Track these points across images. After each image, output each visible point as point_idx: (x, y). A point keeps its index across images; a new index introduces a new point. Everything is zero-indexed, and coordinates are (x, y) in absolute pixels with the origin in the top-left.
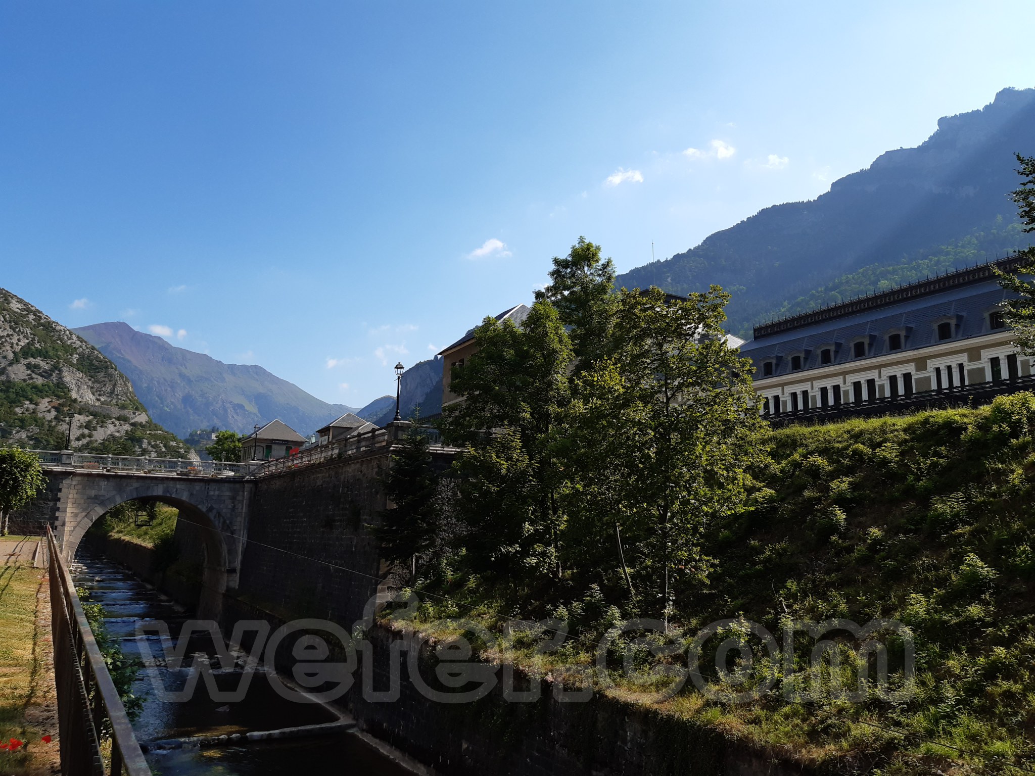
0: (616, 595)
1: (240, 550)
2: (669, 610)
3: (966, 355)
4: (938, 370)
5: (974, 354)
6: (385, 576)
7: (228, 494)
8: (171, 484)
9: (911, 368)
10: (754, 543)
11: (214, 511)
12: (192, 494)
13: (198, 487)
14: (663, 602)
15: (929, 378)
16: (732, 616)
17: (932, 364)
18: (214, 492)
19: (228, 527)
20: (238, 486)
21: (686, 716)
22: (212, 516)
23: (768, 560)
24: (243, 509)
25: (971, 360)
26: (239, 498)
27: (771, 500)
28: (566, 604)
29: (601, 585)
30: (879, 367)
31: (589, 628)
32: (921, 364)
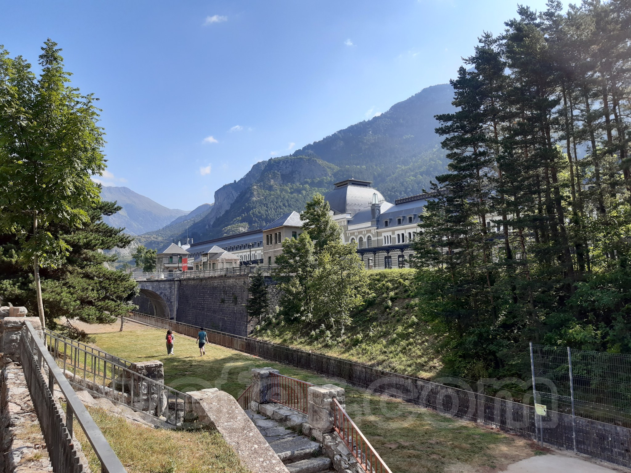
0: (329, 327)
1: (175, 310)
2: (343, 331)
6: (250, 321)
7: (168, 286)
8: (144, 283)
10: (368, 311)
11: (163, 294)
12: (153, 287)
13: (155, 284)
14: (341, 330)
16: (359, 333)
18: (162, 285)
19: (169, 300)
20: (172, 282)
21: (344, 358)
22: (162, 296)
23: (371, 316)
24: (175, 292)
26: (173, 288)
27: (374, 297)
28: (315, 330)
29: (325, 324)
31: (321, 337)
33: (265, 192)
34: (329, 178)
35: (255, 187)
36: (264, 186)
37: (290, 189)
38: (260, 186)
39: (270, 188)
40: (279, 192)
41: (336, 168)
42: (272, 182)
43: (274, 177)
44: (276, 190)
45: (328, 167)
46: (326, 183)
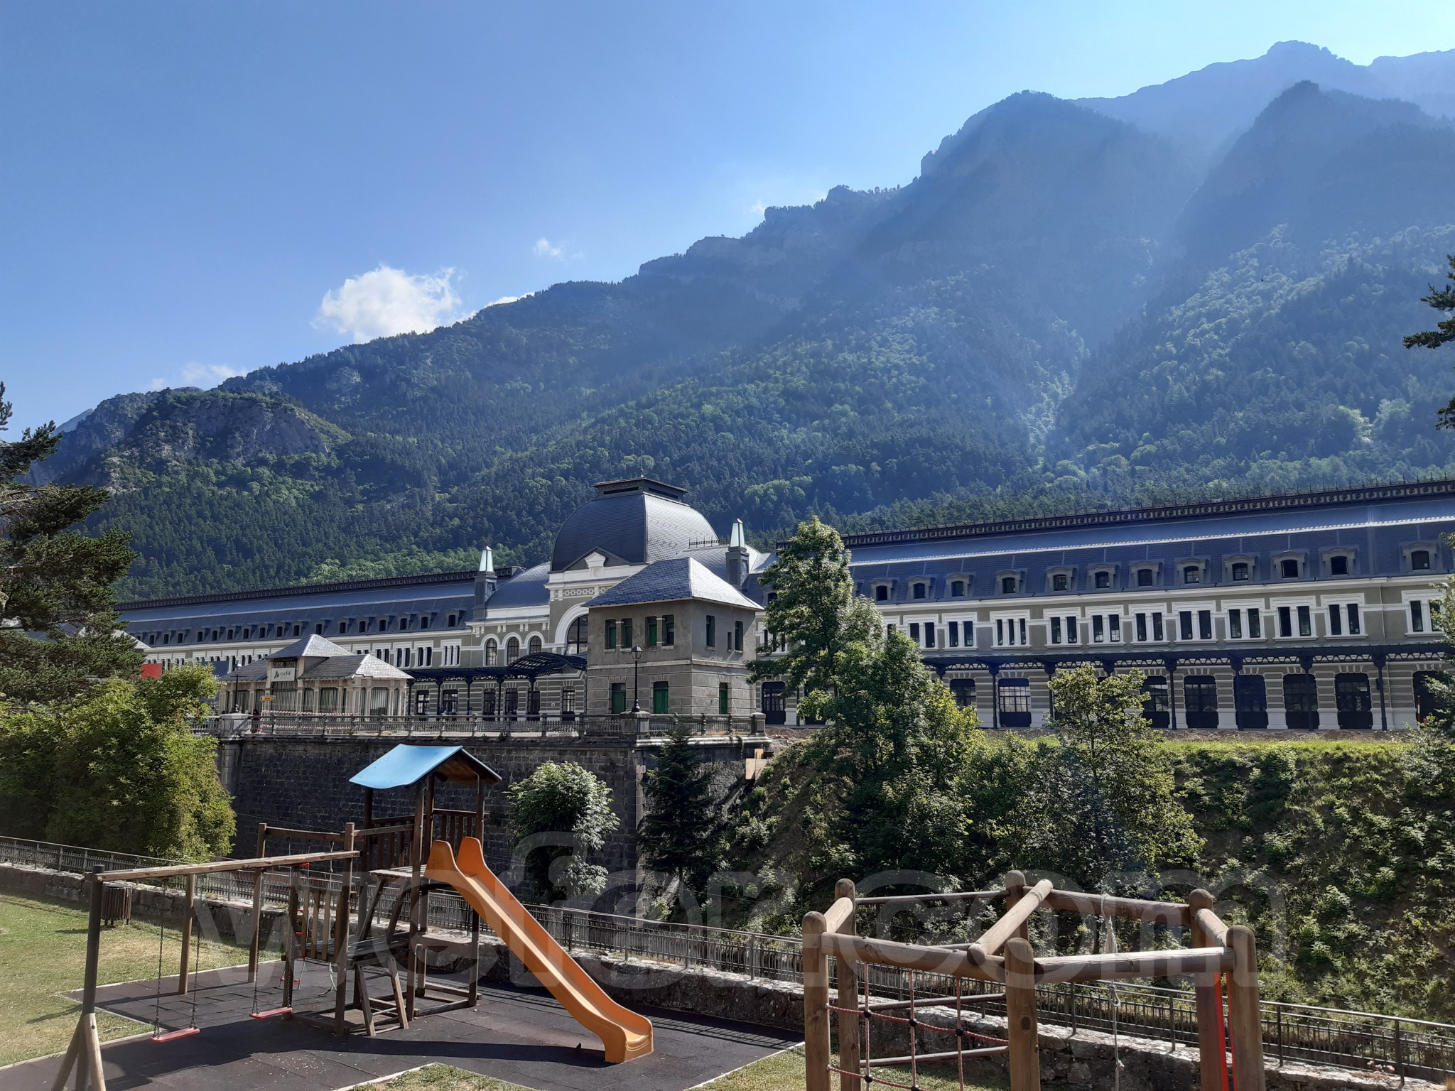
3: (1028, 611)
4: (1000, 622)
5: (1037, 611)
9: (973, 617)
15: (991, 629)
17: (994, 616)
25: (1033, 617)
30: (940, 611)
32: (984, 614)
33: (144, 475)
34: (324, 458)
35: (115, 459)
36: (142, 460)
37: (217, 473)
38: (130, 457)
39: (160, 466)
40: (183, 478)
41: (344, 436)
42: (166, 450)
43: (174, 438)
44: (177, 473)
45: (322, 431)
46: (317, 469)
